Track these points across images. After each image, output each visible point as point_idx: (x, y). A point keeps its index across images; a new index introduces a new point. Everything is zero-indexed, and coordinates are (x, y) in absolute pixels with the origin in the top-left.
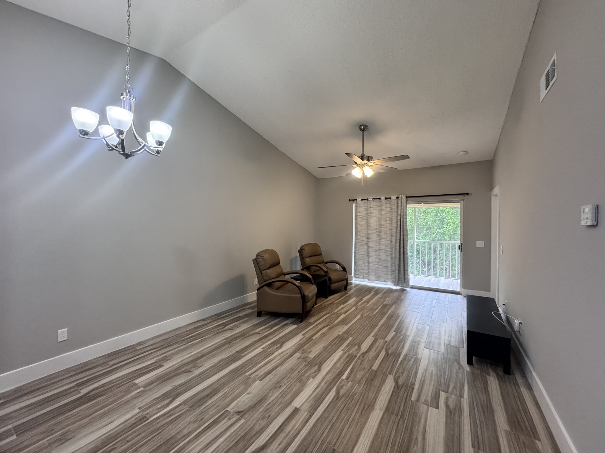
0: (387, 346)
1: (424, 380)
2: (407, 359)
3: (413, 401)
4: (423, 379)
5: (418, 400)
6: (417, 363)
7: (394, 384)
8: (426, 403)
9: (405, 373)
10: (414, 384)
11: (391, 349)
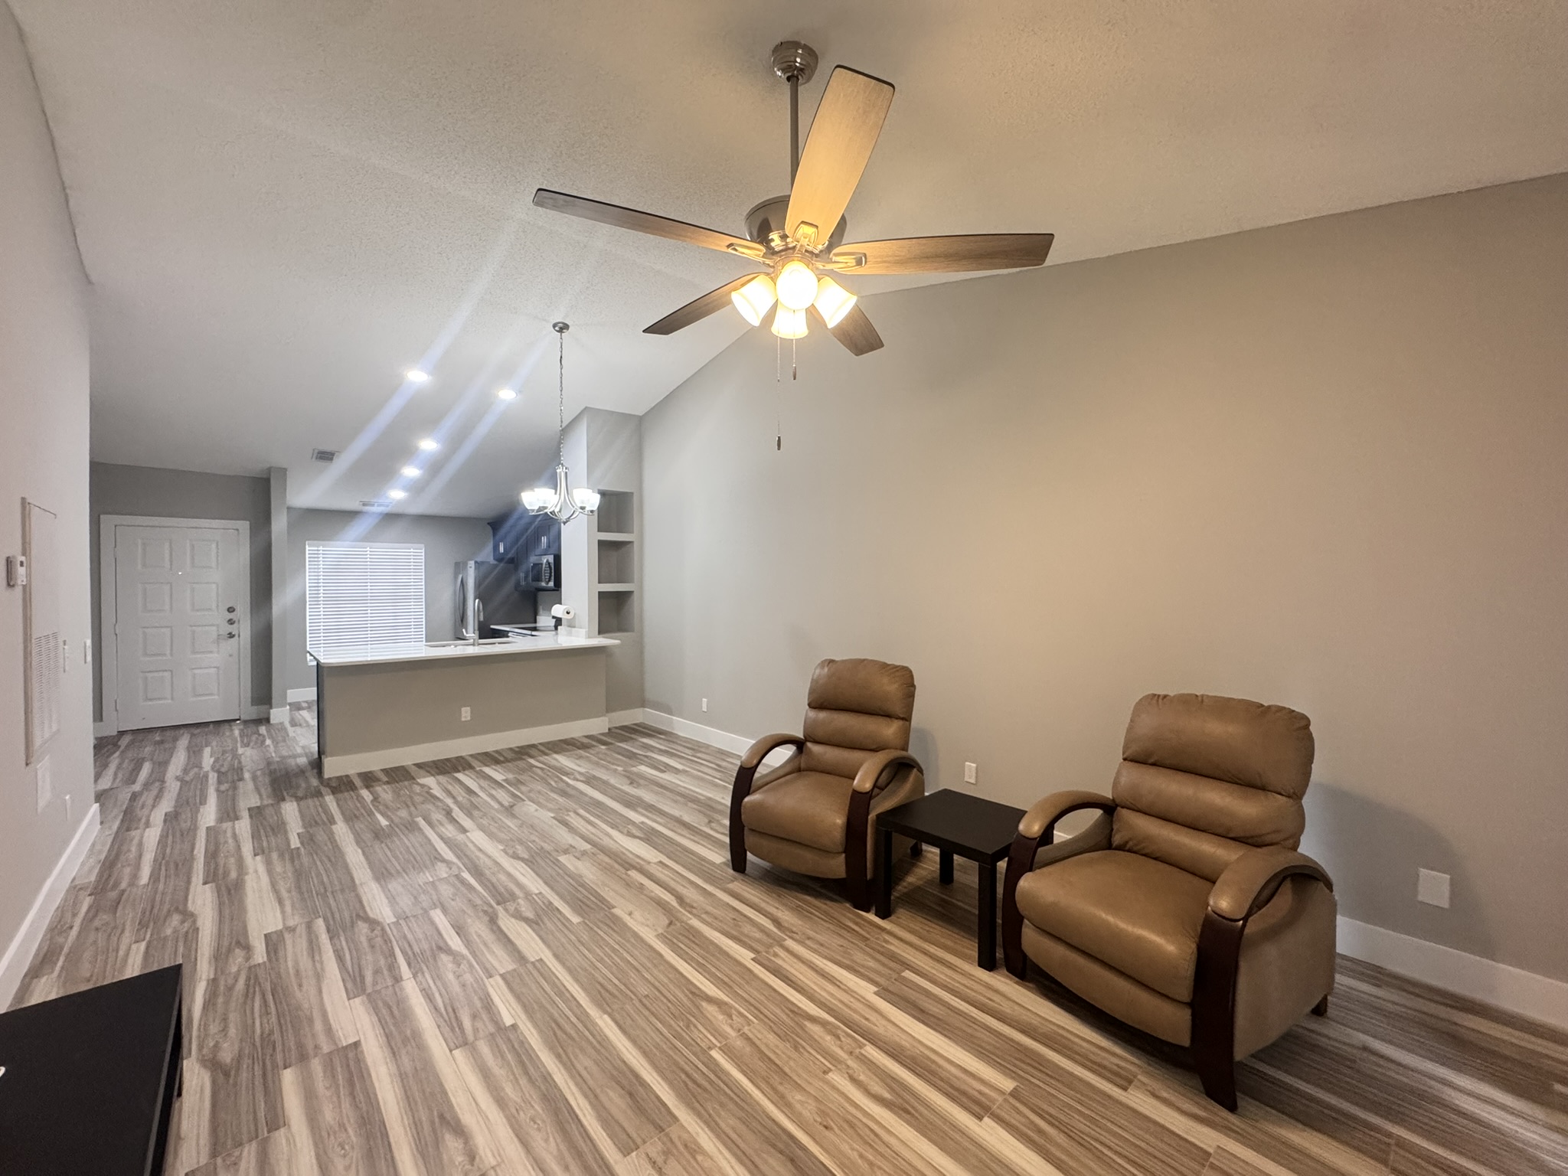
0: (471, 966)
1: (313, 957)
2: (386, 972)
3: (316, 918)
4: (317, 958)
5: (309, 926)
6: (354, 981)
7: (371, 915)
8: (292, 930)
9: (365, 944)
10: (331, 939)
11: (450, 965)
